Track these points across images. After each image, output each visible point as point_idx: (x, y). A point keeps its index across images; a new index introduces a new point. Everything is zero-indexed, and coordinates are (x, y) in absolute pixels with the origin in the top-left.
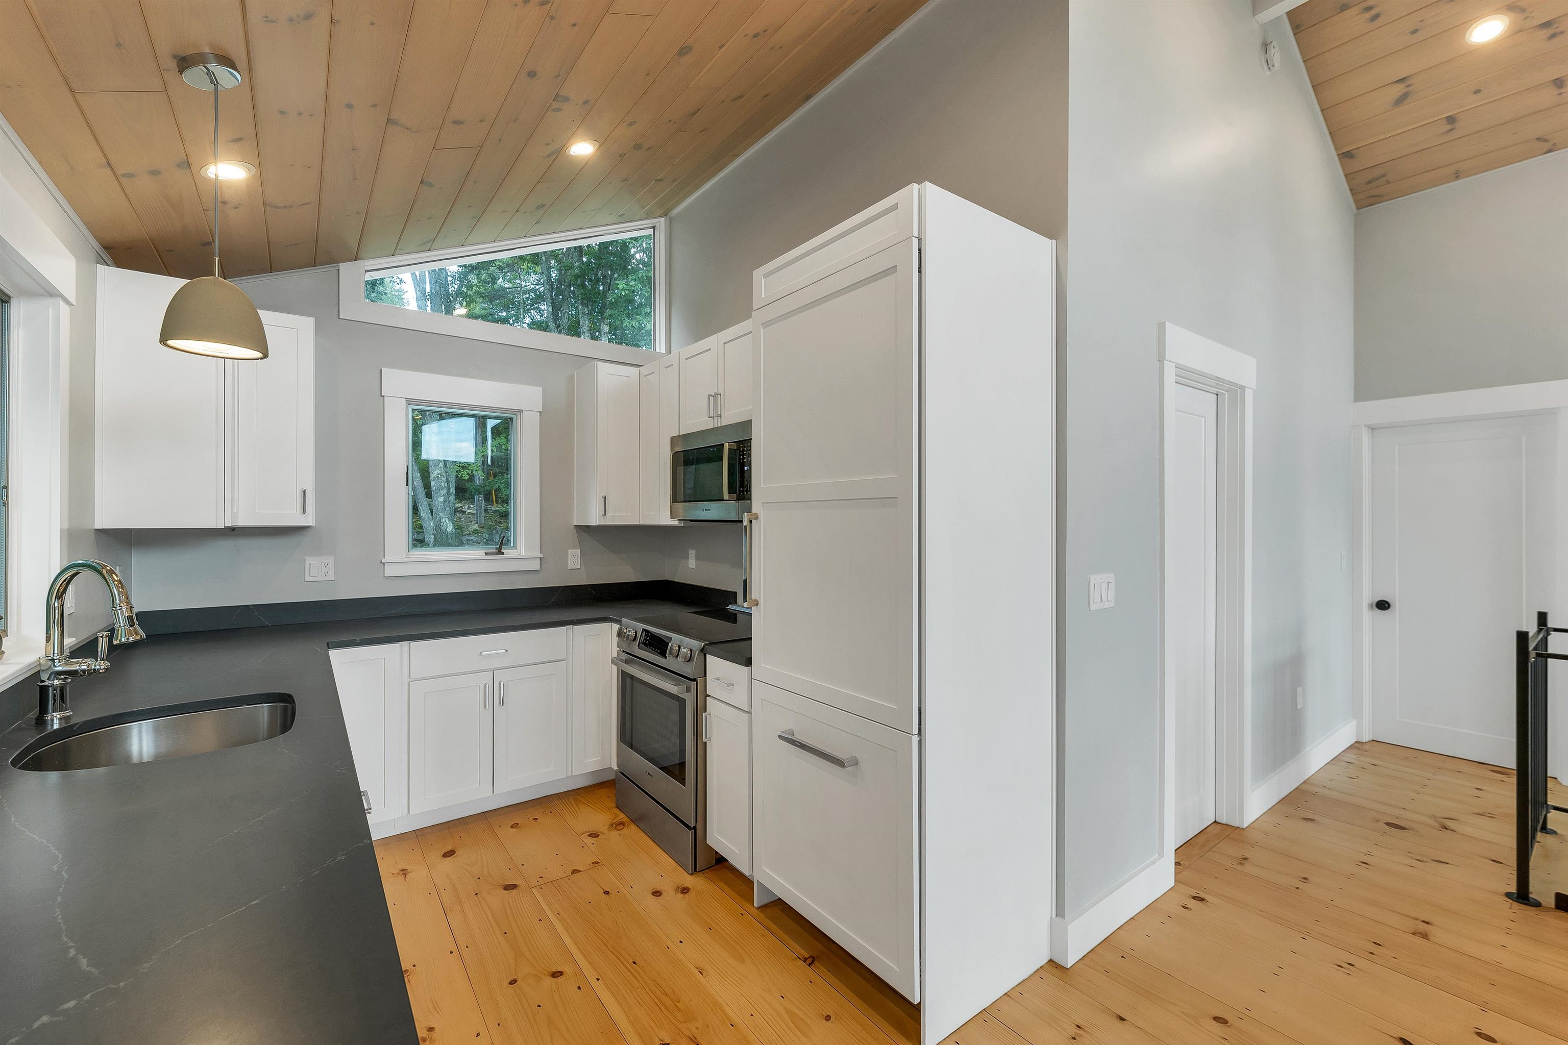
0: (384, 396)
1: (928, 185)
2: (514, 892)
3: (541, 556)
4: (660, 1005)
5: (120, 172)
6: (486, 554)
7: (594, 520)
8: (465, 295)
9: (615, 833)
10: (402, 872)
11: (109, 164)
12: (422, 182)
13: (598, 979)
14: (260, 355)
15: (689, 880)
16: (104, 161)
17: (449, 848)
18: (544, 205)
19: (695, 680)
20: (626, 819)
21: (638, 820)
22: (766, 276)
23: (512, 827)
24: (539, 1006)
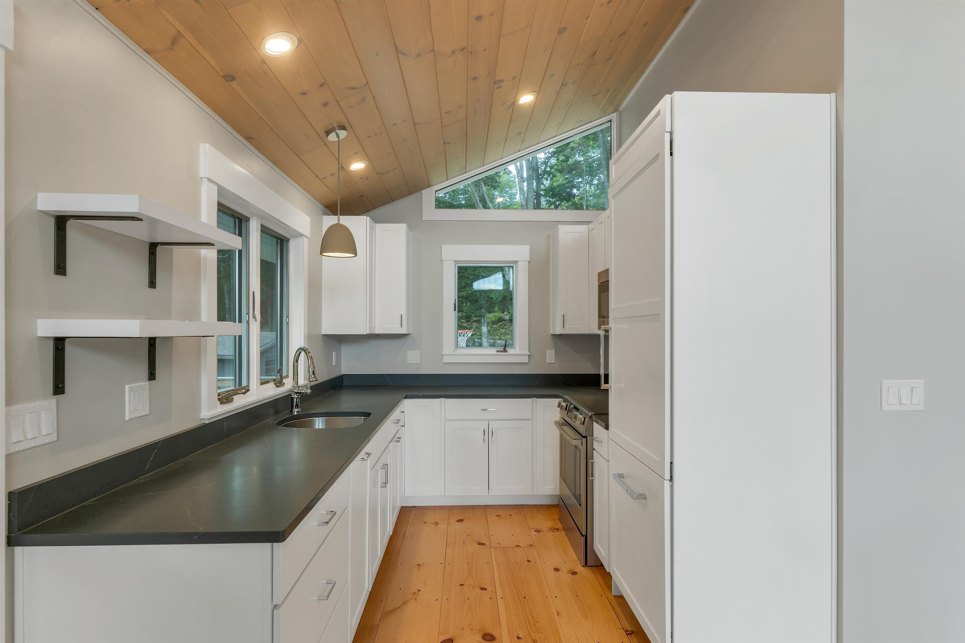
0: (443, 261)
1: (677, 94)
2: (482, 546)
3: (529, 354)
4: (526, 620)
5: (321, 178)
6: (497, 351)
7: (559, 330)
8: (549, 173)
9: (551, 533)
10: (436, 523)
11: (317, 176)
12: (444, 143)
13: (502, 598)
14: (354, 255)
15: (580, 569)
16: (315, 175)
17: (461, 518)
18: (521, 133)
19: (586, 437)
20: (561, 527)
21: (567, 530)
22: (615, 163)
23: (496, 516)
24: (468, 599)
